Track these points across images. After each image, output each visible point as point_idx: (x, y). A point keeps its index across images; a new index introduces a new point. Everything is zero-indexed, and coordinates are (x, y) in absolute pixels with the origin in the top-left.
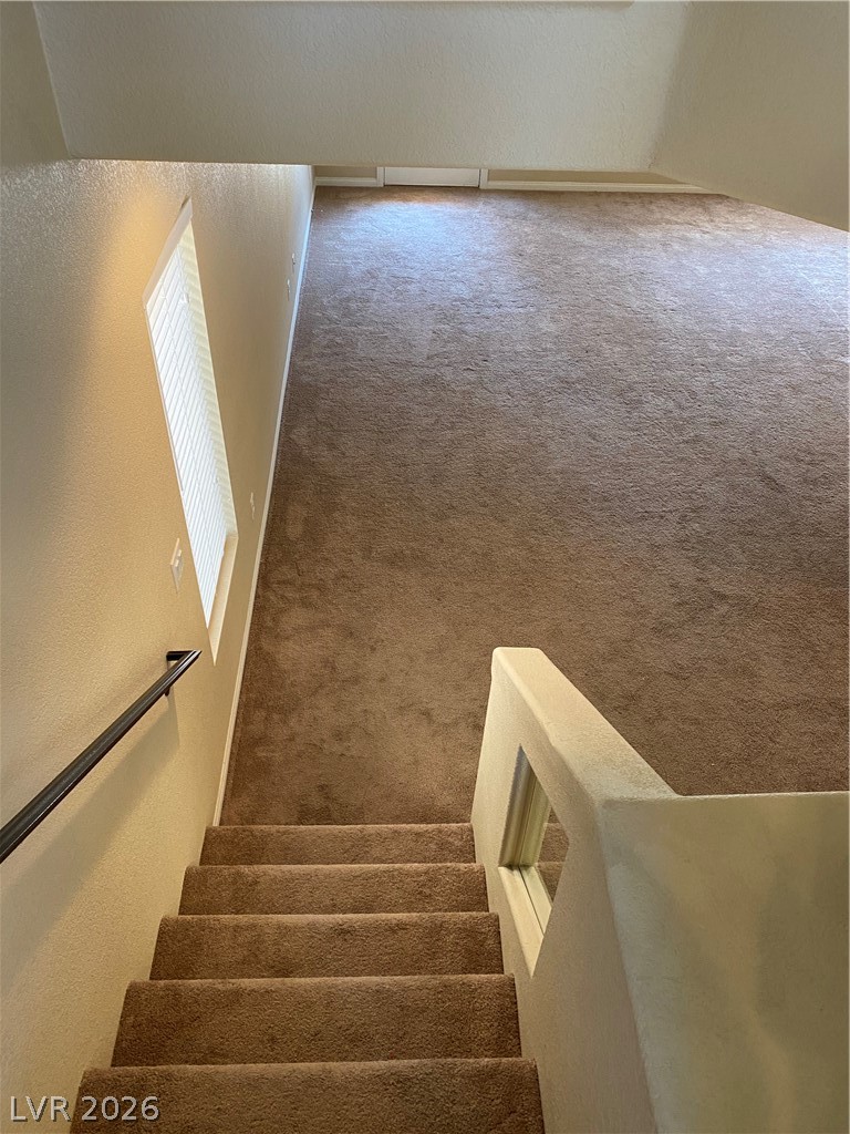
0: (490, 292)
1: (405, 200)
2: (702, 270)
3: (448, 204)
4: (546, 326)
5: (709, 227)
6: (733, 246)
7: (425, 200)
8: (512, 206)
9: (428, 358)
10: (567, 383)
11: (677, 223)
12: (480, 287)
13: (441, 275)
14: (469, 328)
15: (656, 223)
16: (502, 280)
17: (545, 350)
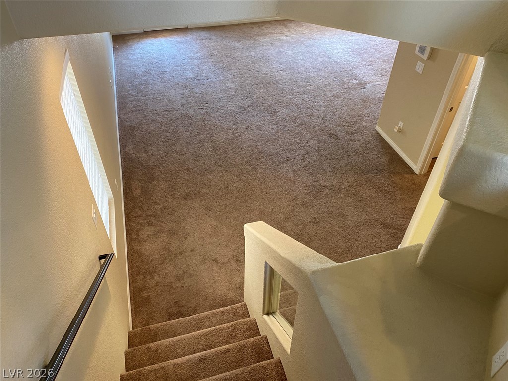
0: (203, 73)
1: (155, 37)
2: (290, 52)
3: (175, 37)
4: (230, 85)
5: (288, 34)
6: (300, 40)
7: (164, 36)
8: (204, 34)
9: (181, 106)
10: (244, 108)
11: (275, 33)
12: (197, 72)
13: (179, 68)
14: (197, 90)
15: (266, 35)
16: (206, 67)
17: (232, 95)
